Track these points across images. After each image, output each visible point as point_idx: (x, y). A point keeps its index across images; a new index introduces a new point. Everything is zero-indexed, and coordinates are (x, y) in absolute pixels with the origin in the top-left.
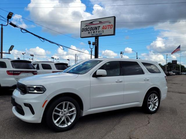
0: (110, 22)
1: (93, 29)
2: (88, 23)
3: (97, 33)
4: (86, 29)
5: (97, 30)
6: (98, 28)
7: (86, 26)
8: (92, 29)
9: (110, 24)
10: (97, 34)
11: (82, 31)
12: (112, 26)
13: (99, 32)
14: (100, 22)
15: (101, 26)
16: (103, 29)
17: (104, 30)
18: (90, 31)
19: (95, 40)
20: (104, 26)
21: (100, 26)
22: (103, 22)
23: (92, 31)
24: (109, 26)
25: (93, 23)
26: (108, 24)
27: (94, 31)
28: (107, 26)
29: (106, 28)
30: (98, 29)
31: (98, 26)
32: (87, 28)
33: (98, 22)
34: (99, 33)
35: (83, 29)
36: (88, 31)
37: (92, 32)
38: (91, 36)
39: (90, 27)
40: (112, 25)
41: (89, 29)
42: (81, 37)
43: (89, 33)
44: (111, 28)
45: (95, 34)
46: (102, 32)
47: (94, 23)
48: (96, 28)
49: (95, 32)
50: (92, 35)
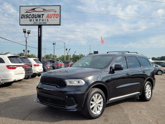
0: (56, 11)
1: (36, 17)
2: (29, 9)
3: (41, 21)
4: (26, 16)
5: (40, 18)
6: (42, 16)
7: (27, 12)
8: (34, 16)
9: (56, 13)
10: (41, 23)
11: (22, 18)
12: (57, 16)
13: (43, 20)
14: (44, 10)
15: (46, 14)
16: (47, 18)
17: (49, 19)
18: (32, 19)
19: (39, 29)
20: (48, 15)
21: (44, 15)
22: (47, 10)
23: (34, 18)
24: (54, 15)
25: (35, 9)
26: (53, 13)
27: (37, 19)
28: (52, 14)
29: (51, 17)
30: (42, 18)
31: (41, 14)
32: (28, 15)
33: (42, 10)
34: (43, 22)
35: (22, 15)
36: (29, 18)
37: (35, 20)
38: (33, 24)
39: (32, 14)
40: (58, 14)
41: (30, 16)
42: (20, 25)
43: (31, 20)
44: (56, 18)
45: (38, 23)
46: (46, 21)
47: (37, 11)
48: (39, 16)
49: (39, 20)
50: (35, 23)
